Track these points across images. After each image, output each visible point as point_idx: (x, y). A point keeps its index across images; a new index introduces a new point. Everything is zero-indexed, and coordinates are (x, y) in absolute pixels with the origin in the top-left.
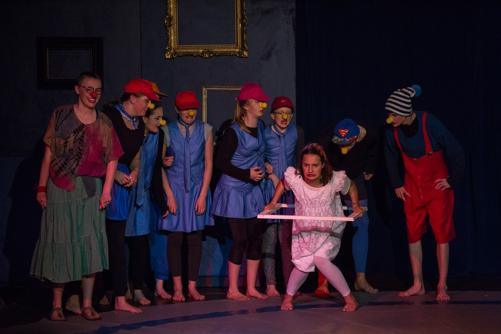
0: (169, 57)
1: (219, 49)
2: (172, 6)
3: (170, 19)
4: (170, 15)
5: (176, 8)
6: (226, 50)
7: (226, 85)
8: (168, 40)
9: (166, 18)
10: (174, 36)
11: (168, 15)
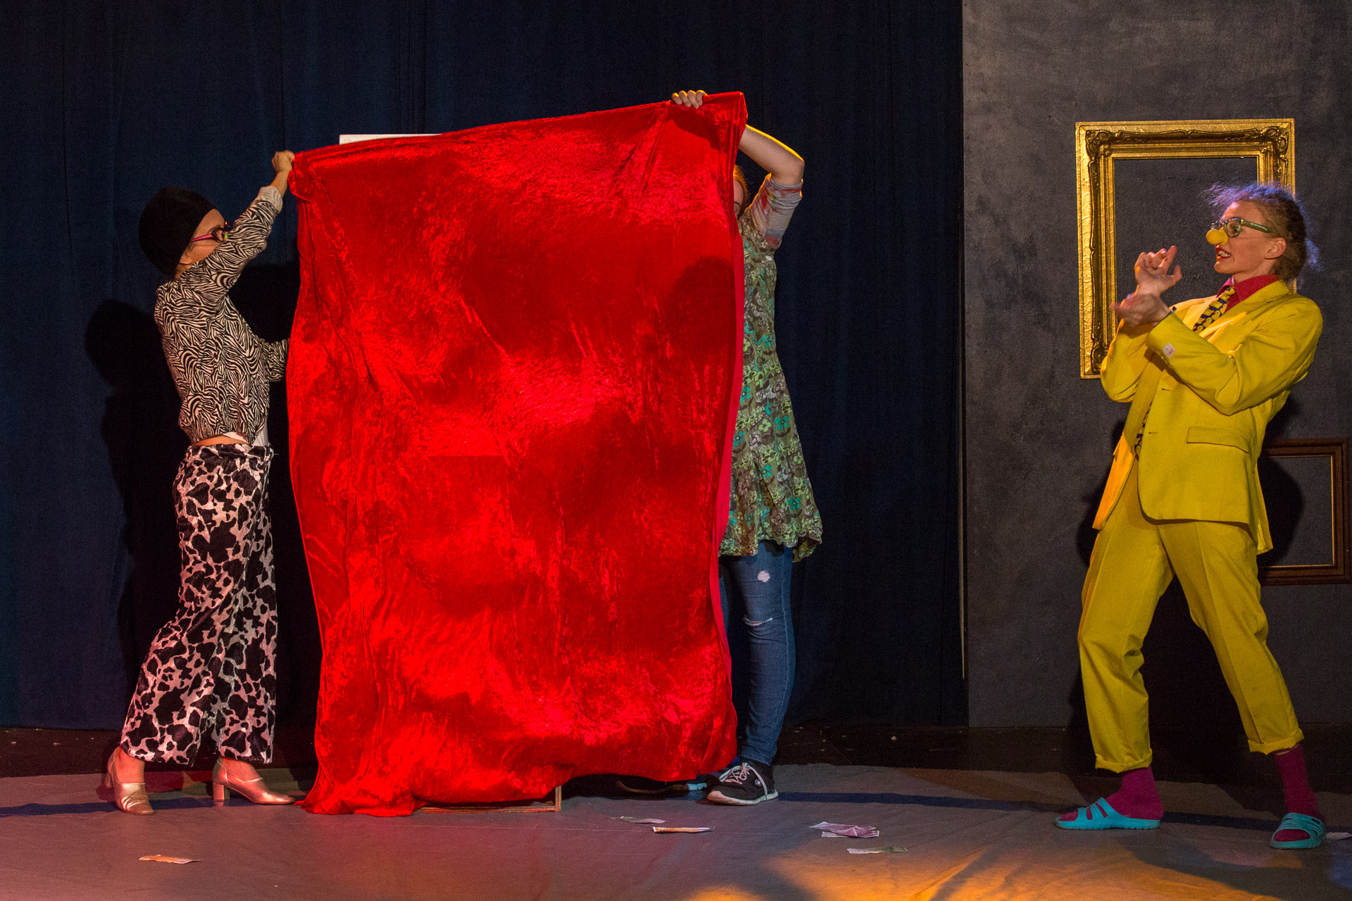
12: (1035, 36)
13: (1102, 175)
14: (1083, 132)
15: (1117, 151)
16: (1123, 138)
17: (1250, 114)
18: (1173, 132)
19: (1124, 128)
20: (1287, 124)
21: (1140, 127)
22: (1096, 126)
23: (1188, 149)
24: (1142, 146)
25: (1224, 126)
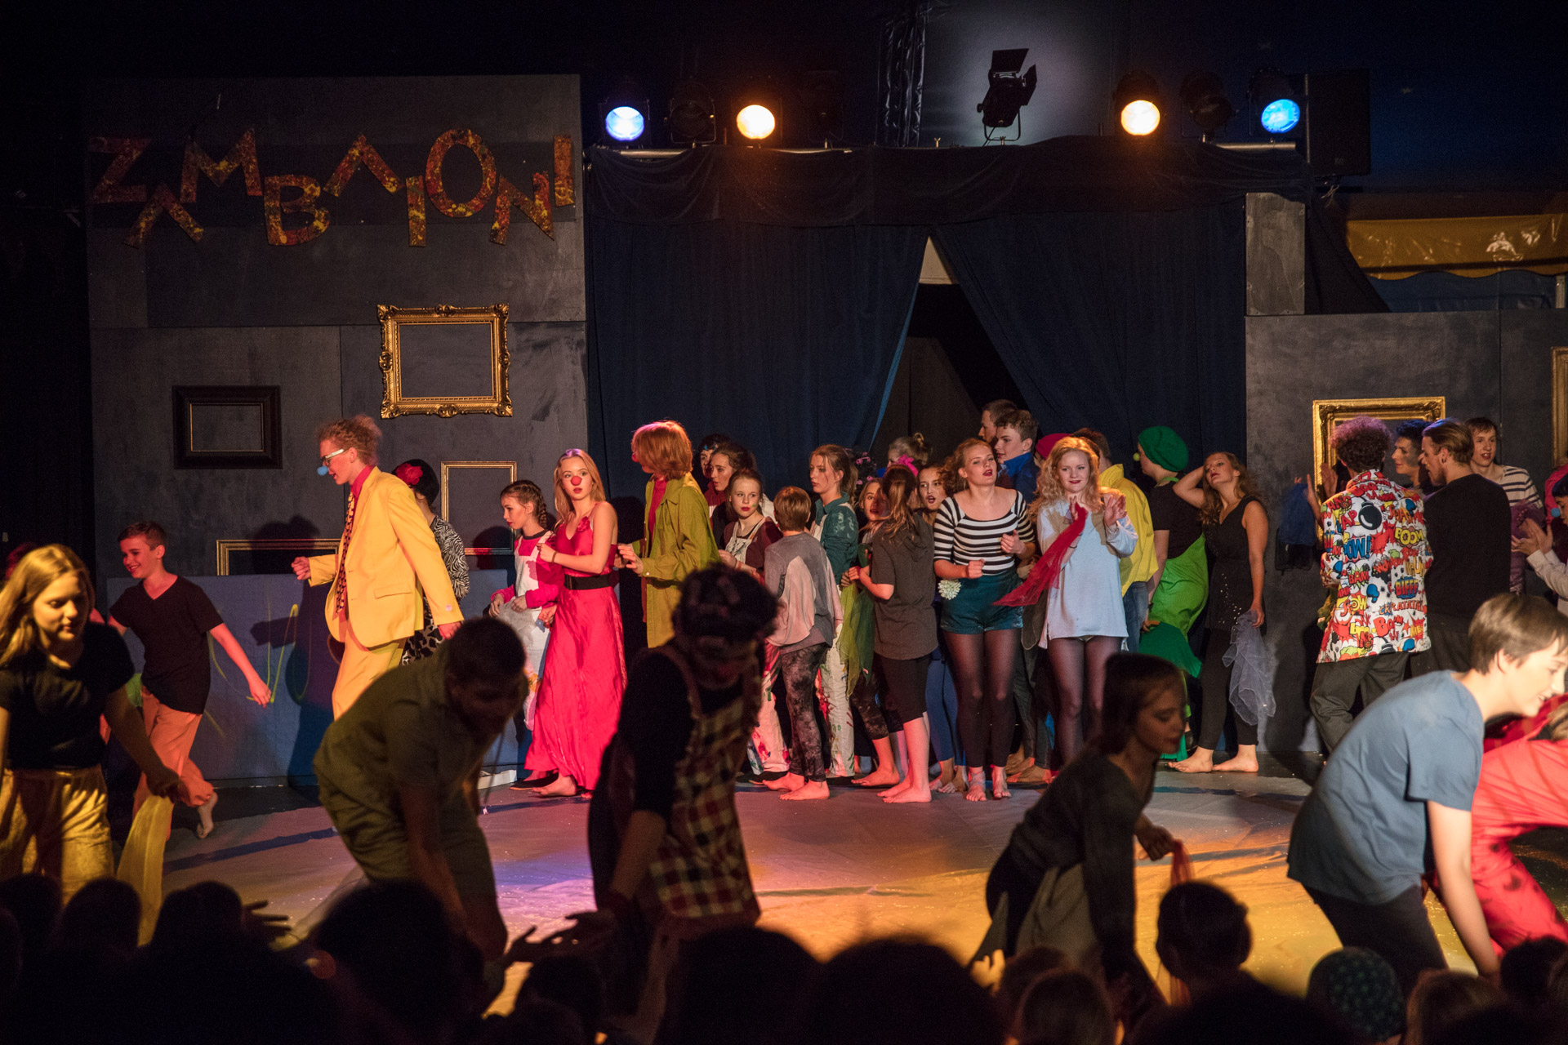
0: (387, 416)
1: (466, 403)
2: (390, 336)
3: (388, 357)
4: (388, 350)
5: (397, 339)
6: (477, 405)
7: (479, 460)
8: (385, 389)
9: (381, 355)
10: (395, 382)
11: (385, 350)
12: (1288, 351)
13: (1329, 431)
14: (1318, 406)
15: (1339, 417)
16: (1342, 409)
17: (1418, 394)
18: (1371, 406)
19: (1342, 404)
20: (1440, 400)
21: (1352, 403)
22: (1326, 403)
23: (1381, 415)
24: (1353, 414)
25: (1402, 402)
